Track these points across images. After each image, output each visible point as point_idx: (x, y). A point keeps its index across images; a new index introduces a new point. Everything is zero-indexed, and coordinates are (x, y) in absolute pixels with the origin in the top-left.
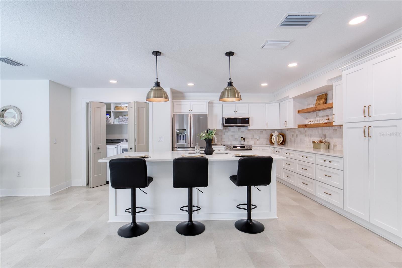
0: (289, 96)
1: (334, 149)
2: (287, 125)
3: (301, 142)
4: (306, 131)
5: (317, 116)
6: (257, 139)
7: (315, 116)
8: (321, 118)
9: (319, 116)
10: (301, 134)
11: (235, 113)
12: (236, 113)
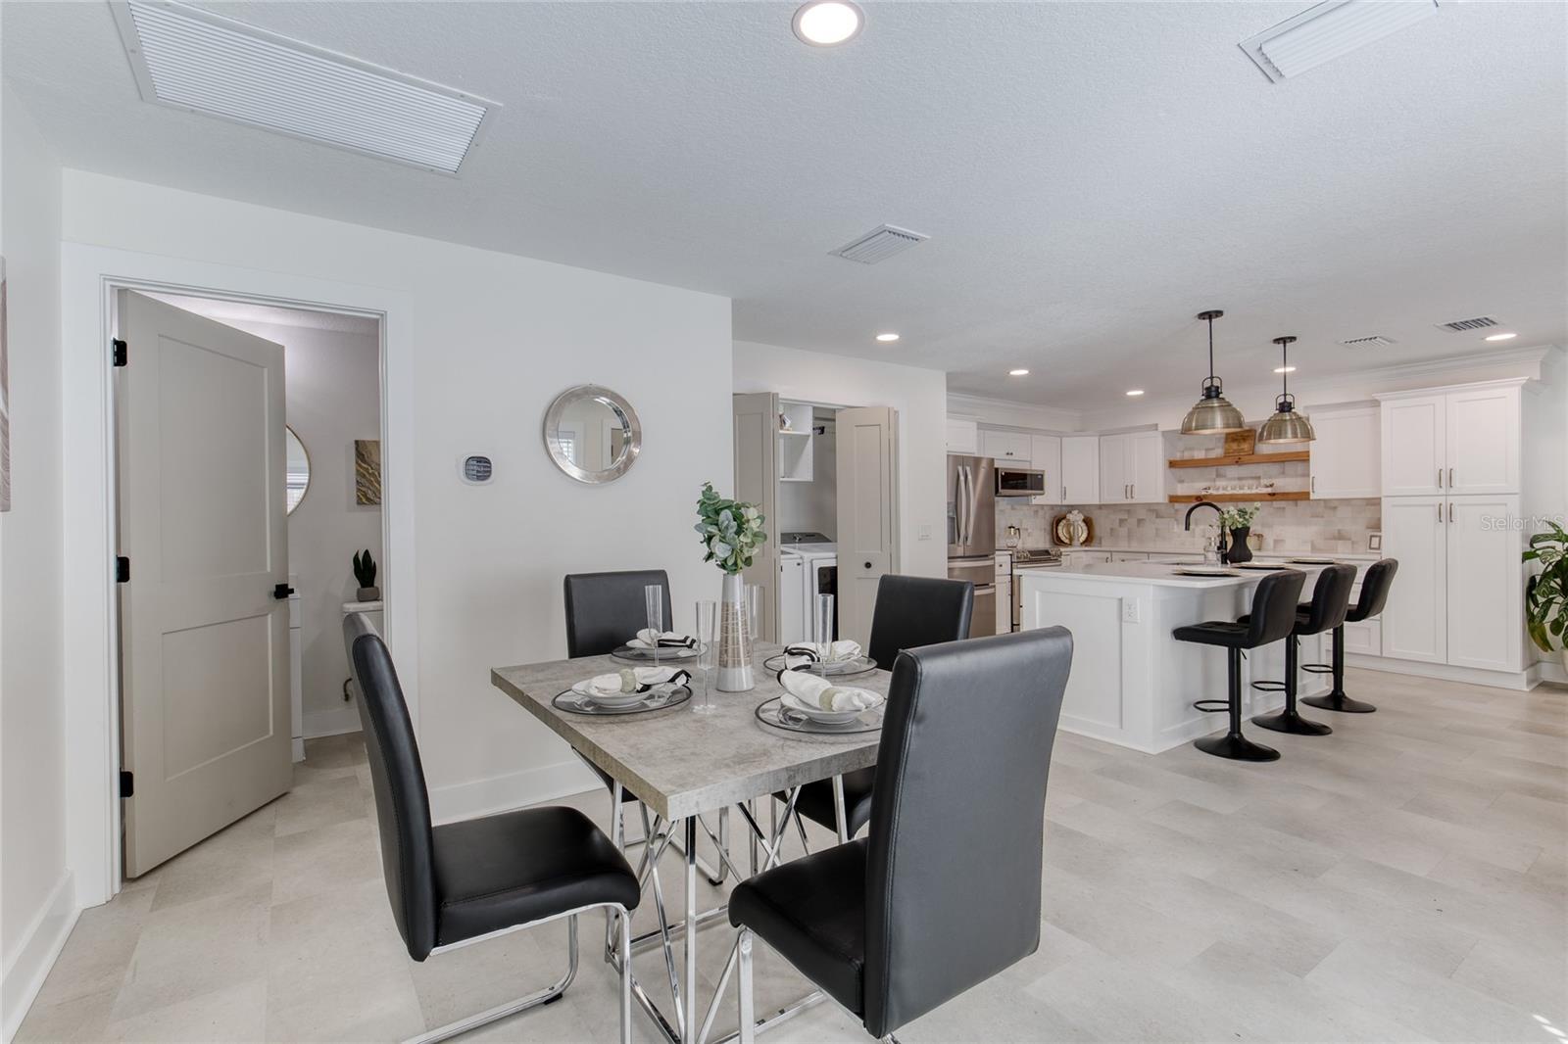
0: (1157, 425)
1: (1275, 547)
2: (1135, 496)
3: (1157, 535)
4: (1177, 510)
5: (1219, 475)
6: (1030, 531)
7: (1214, 476)
8: (1236, 482)
9: (1225, 476)
10: (1157, 517)
11: (1008, 457)
12: (1010, 457)
